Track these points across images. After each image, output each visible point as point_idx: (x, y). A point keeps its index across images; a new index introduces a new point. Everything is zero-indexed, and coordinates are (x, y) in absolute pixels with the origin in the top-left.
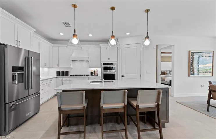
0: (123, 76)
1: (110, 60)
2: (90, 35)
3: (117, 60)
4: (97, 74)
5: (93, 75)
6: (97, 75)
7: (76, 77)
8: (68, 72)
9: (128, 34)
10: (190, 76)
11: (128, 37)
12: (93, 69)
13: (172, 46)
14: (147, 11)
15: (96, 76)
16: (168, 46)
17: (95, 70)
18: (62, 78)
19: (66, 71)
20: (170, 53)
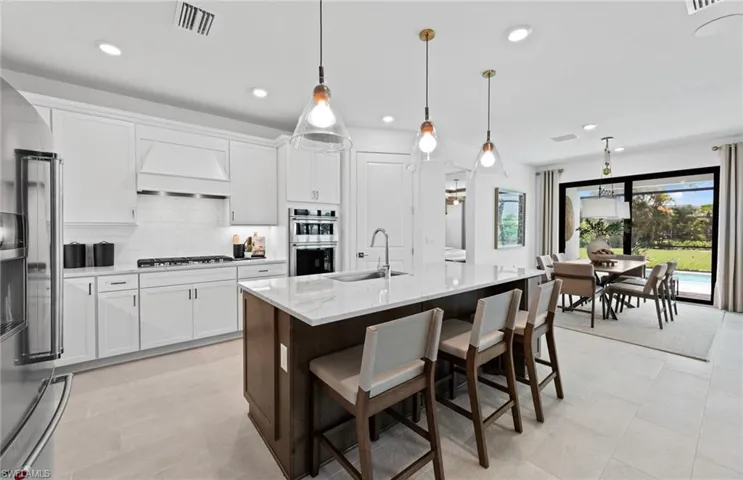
0: (361, 255)
1: (320, 200)
2: (260, 93)
3: (339, 202)
4: (260, 253)
5: (248, 254)
6: (263, 257)
7: (175, 267)
8: (112, 246)
9: (388, 119)
10: (499, 246)
11: (389, 128)
12: (242, 234)
13: (467, 172)
14: (489, 74)
15: (261, 260)
16: (457, 170)
17: (252, 235)
18: (92, 280)
19: (98, 241)
20: (464, 190)
